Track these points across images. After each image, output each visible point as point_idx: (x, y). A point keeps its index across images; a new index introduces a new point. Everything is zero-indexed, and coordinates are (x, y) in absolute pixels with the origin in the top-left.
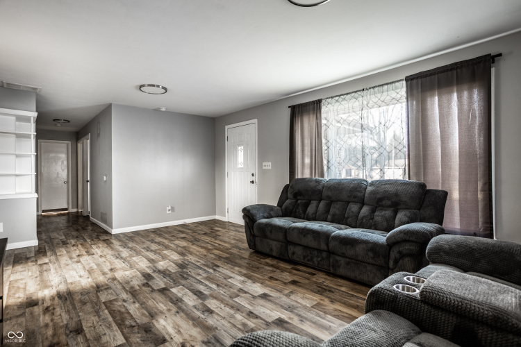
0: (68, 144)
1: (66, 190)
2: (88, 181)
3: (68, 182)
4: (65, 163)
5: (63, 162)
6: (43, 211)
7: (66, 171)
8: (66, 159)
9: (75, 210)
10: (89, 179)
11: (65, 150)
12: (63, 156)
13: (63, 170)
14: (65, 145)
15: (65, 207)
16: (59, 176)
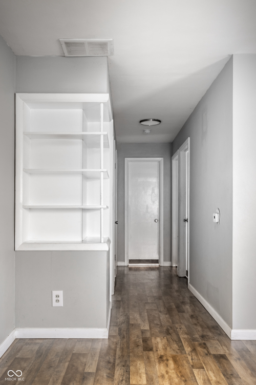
0: (159, 162)
1: (157, 231)
2: (186, 220)
3: (159, 221)
4: (157, 191)
5: (153, 190)
6: (131, 261)
7: (157, 203)
8: (157, 185)
9: (167, 264)
10: (187, 216)
11: (156, 173)
12: (154, 181)
13: (154, 202)
14: (156, 164)
15: (156, 257)
16: (149, 210)
